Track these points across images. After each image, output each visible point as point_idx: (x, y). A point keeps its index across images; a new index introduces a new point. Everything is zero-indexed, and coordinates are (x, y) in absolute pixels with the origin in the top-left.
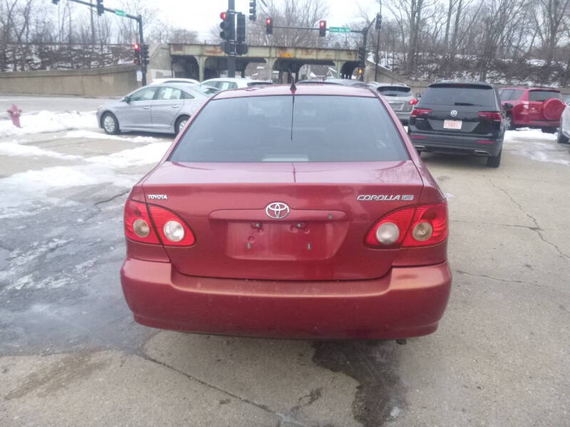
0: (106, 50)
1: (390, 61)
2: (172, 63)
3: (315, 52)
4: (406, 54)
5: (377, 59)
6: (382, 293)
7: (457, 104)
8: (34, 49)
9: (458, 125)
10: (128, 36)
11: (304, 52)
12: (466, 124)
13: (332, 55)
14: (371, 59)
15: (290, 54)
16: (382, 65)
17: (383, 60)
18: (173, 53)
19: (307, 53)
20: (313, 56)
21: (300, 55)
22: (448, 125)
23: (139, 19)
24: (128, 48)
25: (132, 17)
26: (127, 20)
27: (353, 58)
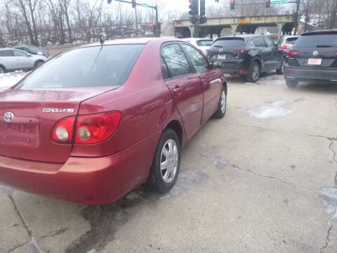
0: (139, 27)
1: (317, 21)
2: (176, 32)
3: (264, 19)
4: (330, 15)
5: (307, 20)
6: (56, 172)
7: (318, 47)
8: (103, 29)
9: (319, 62)
10: (151, 18)
11: (257, 19)
12: (325, 60)
13: (275, 20)
14: (303, 20)
15: (247, 21)
16: (311, 23)
17: (312, 20)
18: (176, 26)
19: (258, 20)
20: (262, 21)
21: (254, 21)
22: (311, 62)
23: (156, 8)
24: (151, 25)
25: (153, 7)
26: (150, 9)
27: (291, 20)
